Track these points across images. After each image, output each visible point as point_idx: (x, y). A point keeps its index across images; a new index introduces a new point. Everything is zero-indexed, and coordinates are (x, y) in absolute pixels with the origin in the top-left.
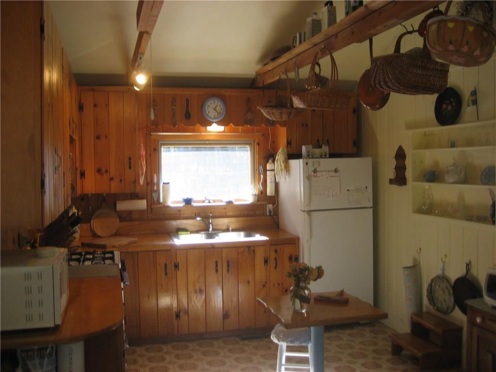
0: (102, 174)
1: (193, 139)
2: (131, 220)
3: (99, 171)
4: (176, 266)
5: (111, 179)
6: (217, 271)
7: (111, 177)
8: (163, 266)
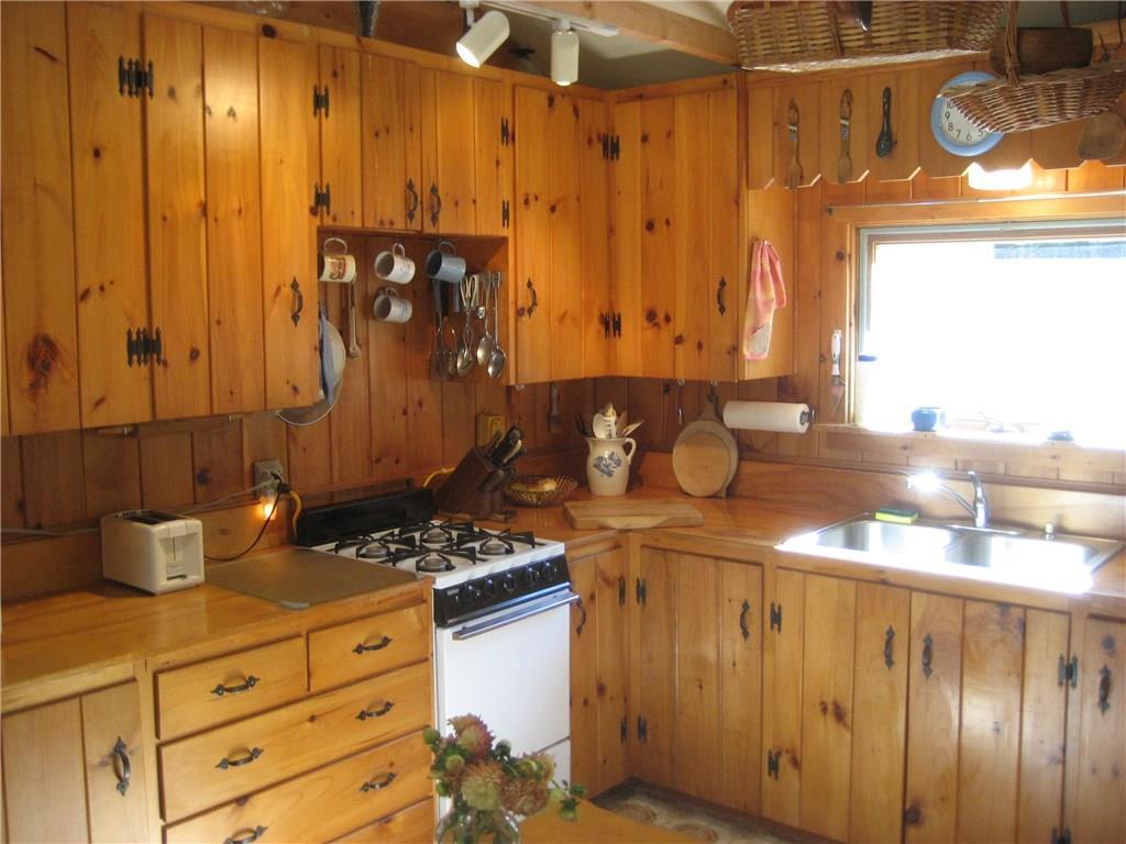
0: (657, 325)
1: (957, 220)
2: (776, 459)
3: (651, 316)
4: (776, 618)
5: (679, 340)
6: (890, 662)
7: (677, 334)
8: (738, 610)
